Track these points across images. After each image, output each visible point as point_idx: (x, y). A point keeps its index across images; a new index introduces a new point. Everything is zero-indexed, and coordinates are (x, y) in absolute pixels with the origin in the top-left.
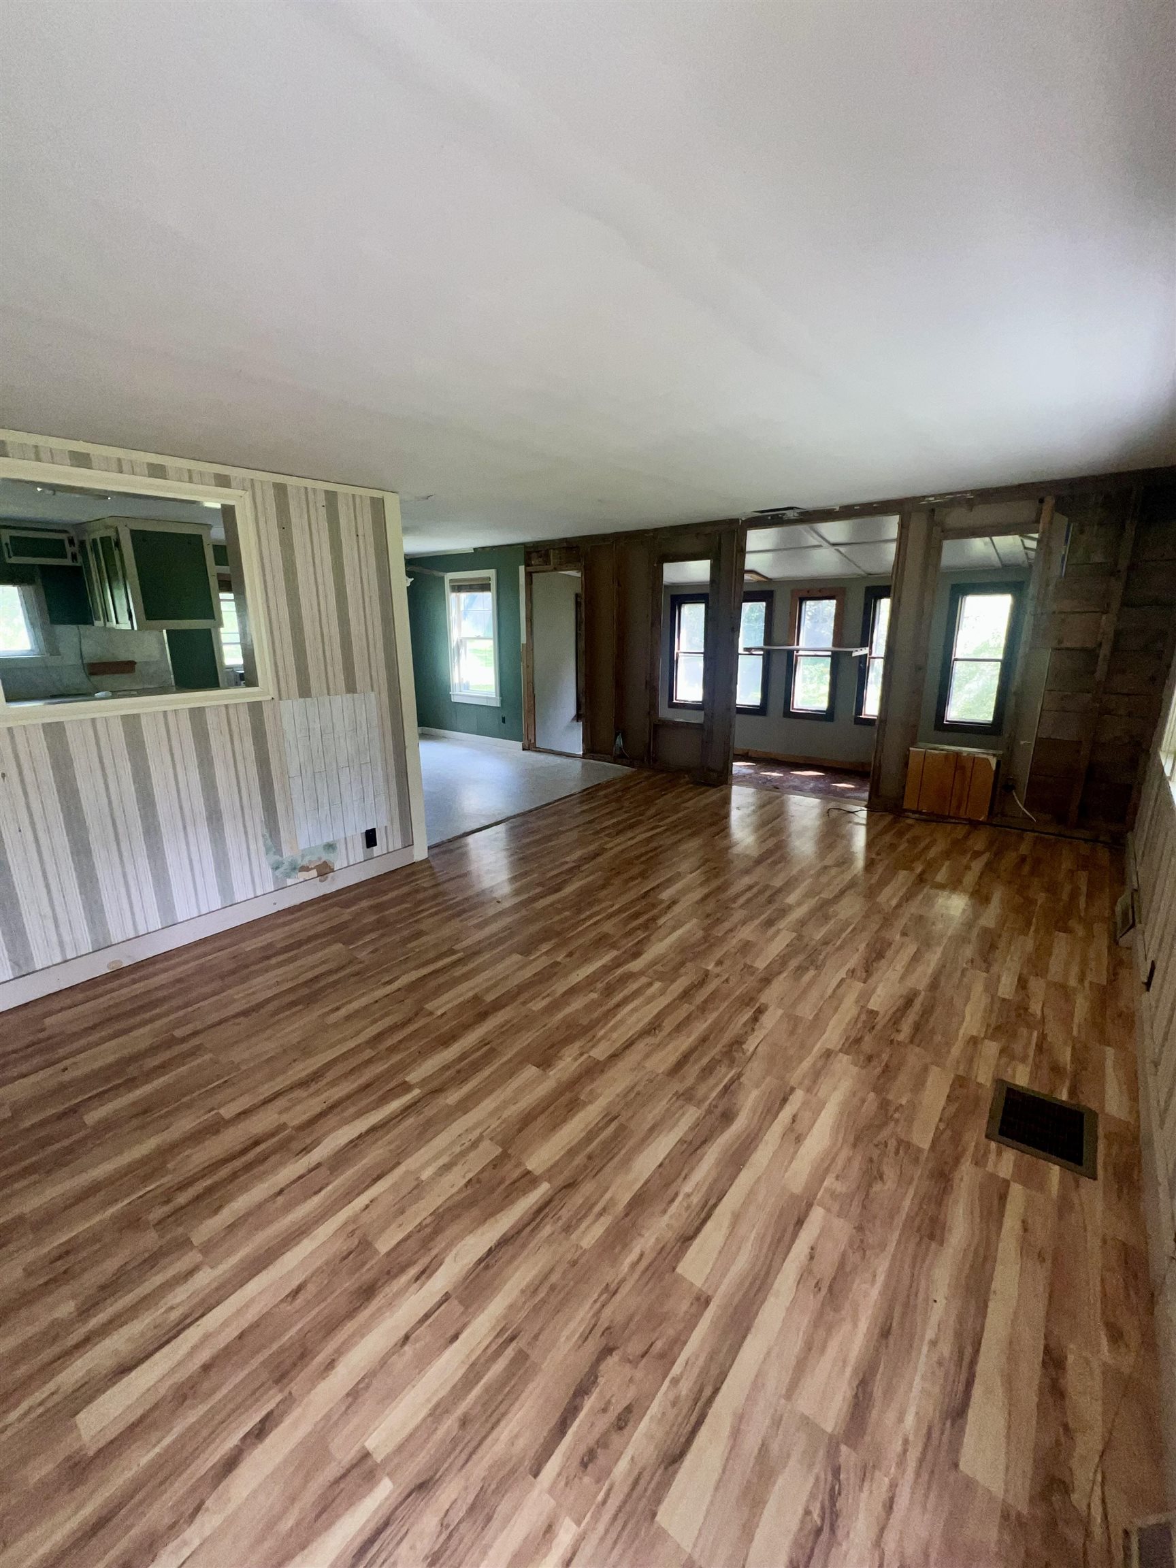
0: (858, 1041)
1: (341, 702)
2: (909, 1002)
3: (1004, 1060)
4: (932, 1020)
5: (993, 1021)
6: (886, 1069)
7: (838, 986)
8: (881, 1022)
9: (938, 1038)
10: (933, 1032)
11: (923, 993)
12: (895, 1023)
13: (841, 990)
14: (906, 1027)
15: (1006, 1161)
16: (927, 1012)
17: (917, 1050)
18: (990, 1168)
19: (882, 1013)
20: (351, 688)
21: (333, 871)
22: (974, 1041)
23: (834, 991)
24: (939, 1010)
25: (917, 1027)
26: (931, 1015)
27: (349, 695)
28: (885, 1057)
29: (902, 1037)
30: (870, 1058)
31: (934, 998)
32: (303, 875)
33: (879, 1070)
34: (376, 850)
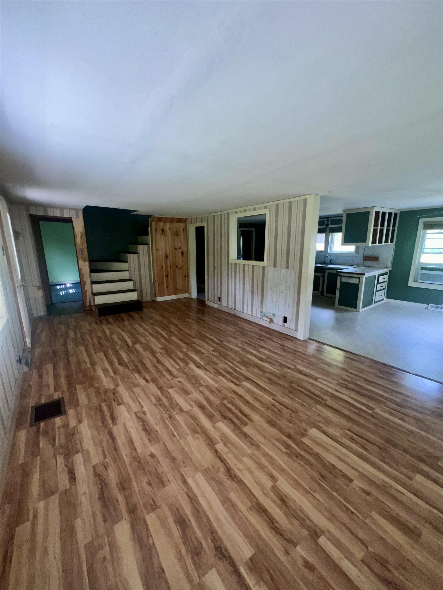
0: (114, 394)
1: (284, 271)
2: (113, 418)
3: (66, 422)
4: (99, 417)
5: (77, 436)
6: (100, 393)
7: (140, 404)
8: (114, 404)
9: (92, 413)
10: (96, 414)
11: (111, 426)
12: (109, 406)
13: (138, 404)
14: (105, 408)
15: (56, 396)
16: (103, 420)
17: (95, 404)
18: (60, 392)
19: (117, 407)
20: (287, 267)
21: (273, 322)
22: (80, 421)
23: (139, 402)
24: (100, 424)
25: (101, 411)
26: (101, 419)
27: (286, 270)
28: (103, 396)
29: (104, 404)
30: (106, 392)
31: (106, 428)
32: (266, 319)
33: (101, 391)
34: (286, 325)
